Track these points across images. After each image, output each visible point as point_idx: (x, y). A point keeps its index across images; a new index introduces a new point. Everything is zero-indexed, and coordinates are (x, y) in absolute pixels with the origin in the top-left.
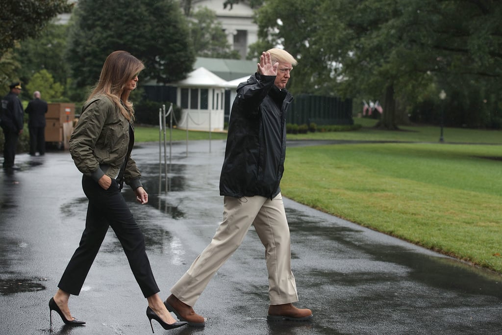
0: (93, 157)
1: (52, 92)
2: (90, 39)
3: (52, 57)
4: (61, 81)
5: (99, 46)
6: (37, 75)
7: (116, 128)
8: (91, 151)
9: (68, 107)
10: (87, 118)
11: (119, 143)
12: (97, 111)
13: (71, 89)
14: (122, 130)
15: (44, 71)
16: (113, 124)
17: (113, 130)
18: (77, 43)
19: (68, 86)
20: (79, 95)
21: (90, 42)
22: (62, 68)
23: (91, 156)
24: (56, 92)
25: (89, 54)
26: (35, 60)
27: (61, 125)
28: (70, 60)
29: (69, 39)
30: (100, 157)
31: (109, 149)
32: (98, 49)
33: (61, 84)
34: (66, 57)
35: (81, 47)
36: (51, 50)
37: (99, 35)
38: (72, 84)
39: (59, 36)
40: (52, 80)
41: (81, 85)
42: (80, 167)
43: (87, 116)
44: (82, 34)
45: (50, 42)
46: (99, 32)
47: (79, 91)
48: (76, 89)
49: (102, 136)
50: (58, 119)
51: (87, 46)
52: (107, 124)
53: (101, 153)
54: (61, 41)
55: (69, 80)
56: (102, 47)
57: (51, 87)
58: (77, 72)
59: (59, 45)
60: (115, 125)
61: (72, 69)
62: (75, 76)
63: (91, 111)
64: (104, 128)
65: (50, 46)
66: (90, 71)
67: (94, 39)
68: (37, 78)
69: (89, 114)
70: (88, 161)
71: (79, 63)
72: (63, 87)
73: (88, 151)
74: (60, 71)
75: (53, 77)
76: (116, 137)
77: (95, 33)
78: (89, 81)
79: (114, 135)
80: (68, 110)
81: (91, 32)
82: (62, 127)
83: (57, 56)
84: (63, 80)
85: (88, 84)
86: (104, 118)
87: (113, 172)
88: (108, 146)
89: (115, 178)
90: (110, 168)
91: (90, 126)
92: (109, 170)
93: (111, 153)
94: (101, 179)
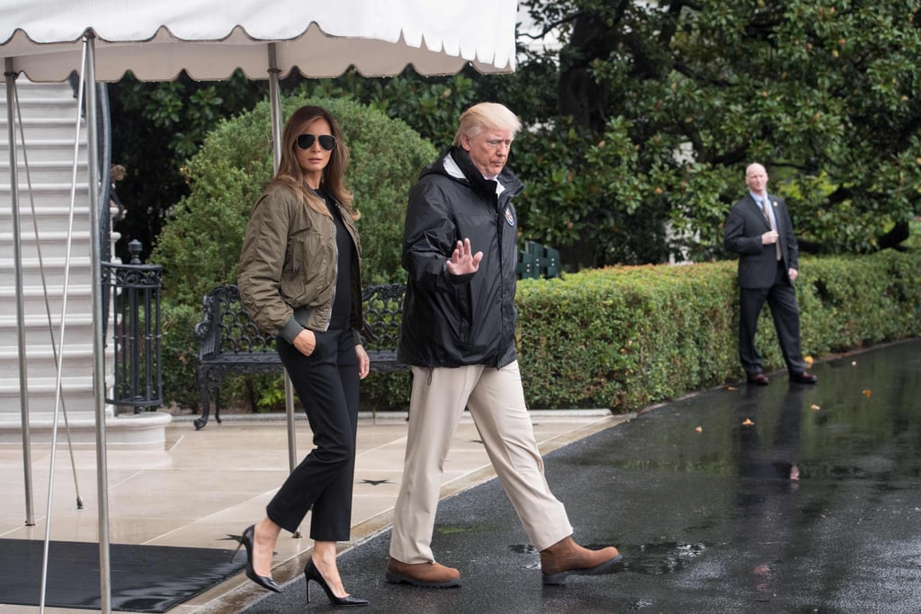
0: (279, 302)
7: (306, 238)
8: (276, 291)
11: (318, 264)
14: (318, 241)
16: (301, 232)
17: (303, 243)
23: (276, 301)
30: (292, 296)
31: (303, 277)
49: (288, 258)
52: (292, 235)
60: (305, 233)
64: (290, 243)
73: (268, 291)
76: (310, 254)
79: (305, 251)
86: (283, 225)
87: (319, 318)
88: (301, 272)
89: (326, 330)
90: (314, 311)
91: (262, 243)
92: (312, 316)
93: (307, 282)
94: (297, 339)
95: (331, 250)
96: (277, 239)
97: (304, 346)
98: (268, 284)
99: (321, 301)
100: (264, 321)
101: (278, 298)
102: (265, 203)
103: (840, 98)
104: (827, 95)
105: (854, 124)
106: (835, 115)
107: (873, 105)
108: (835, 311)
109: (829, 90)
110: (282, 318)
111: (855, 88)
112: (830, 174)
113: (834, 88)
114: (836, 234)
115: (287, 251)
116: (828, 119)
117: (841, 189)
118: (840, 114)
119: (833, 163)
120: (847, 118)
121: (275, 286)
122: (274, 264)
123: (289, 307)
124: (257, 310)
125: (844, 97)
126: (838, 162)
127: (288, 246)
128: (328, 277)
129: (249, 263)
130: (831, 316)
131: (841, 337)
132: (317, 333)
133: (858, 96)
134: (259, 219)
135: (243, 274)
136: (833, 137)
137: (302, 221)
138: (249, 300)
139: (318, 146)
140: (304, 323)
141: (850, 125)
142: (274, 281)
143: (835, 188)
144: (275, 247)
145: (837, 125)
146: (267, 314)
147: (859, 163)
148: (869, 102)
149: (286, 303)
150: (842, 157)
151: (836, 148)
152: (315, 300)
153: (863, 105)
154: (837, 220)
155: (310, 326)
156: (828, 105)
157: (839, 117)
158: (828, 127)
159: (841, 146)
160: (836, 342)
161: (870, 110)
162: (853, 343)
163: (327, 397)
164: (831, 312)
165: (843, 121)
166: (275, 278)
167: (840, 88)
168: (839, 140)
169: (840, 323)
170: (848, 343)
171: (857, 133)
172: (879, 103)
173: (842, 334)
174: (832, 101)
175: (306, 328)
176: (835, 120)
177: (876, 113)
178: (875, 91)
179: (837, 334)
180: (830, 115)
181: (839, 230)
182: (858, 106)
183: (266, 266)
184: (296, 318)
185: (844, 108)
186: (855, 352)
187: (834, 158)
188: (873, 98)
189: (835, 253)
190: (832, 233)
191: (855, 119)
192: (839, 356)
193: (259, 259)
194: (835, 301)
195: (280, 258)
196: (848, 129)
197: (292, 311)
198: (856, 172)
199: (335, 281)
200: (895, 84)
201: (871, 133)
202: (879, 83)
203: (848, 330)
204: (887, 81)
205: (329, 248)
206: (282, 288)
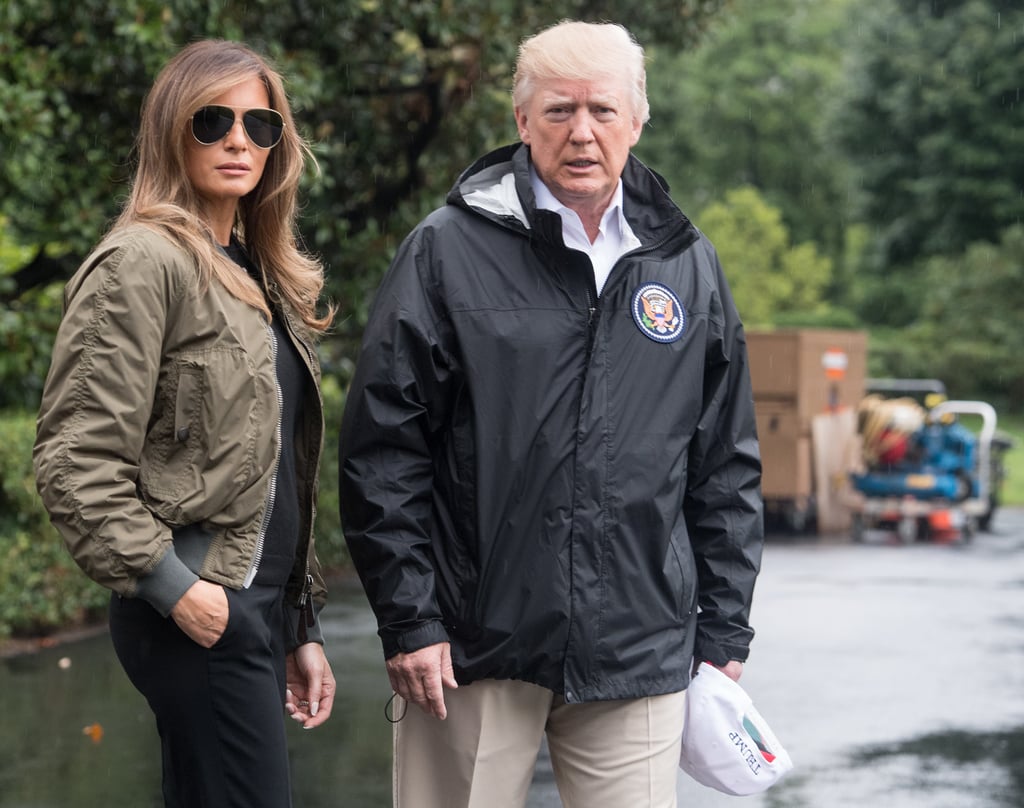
0: (139, 512)
1: (782, 287)
2: (943, 54)
3: (781, 137)
4: (818, 238)
5: (980, 86)
6: (716, 211)
7: (210, 358)
8: (130, 485)
9: (834, 349)
10: (81, 337)
11: (236, 421)
12: (115, 298)
13: (864, 271)
14: (239, 364)
15: (746, 197)
16: (197, 341)
17: (201, 369)
18: (883, 75)
19: (852, 259)
20: (898, 299)
21: (940, 70)
22: (824, 180)
23: (131, 508)
24: (799, 286)
25: (935, 123)
26: (709, 149)
27: (804, 427)
28: (855, 146)
29: (851, 59)
30: (168, 498)
31: (198, 452)
32: (976, 100)
33: (821, 251)
34: (839, 132)
35: (902, 89)
36: (778, 105)
37: (980, 37)
38: (868, 251)
39: (813, 46)
40: (778, 234)
41: (904, 255)
42: (86, 558)
43: (78, 330)
44: (907, 32)
45: (771, 69)
46: (982, 22)
47: (898, 281)
48: (884, 272)
49: (162, 404)
50: (790, 400)
51: (929, 83)
52: (172, 348)
53: (168, 476)
54: (820, 65)
55: (856, 237)
56: (995, 88)
57: (776, 265)
58: (887, 199)
59: (814, 84)
60: (208, 345)
61: (866, 187)
62: (877, 217)
63: (91, 302)
64: (167, 369)
65: (774, 87)
66: (945, 197)
67: (961, 55)
68: (716, 223)
69: (87, 316)
70: (116, 530)
71: (896, 160)
72: (826, 264)
73: (112, 483)
74: (816, 194)
75: (787, 221)
76: (220, 396)
77: (963, 26)
78: (940, 237)
79: (207, 389)
80: (835, 361)
81: (946, 26)
82: (809, 435)
83: (803, 130)
84: (829, 233)
85: (939, 252)
86: (153, 322)
87: (233, 554)
88: (193, 442)
89: (247, 584)
90: (220, 537)
91: (99, 365)
92: (214, 549)
93: (210, 466)
94: (181, 602)
95: (267, 390)
96: (137, 356)
97: (200, 621)
98: (111, 468)
99: (241, 512)
100: (101, 559)
101: (137, 504)
102: (108, 267)
103: (42, 50)
104: (13, 41)
105: (74, 109)
106: (31, 87)
107: (118, 69)
108: (23, 540)
109: (19, 31)
110: (148, 549)
111: (79, 27)
112: (15, 223)
113: (30, 27)
114: (29, 364)
115: (158, 389)
116: (15, 97)
117: (40, 259)
118: (43, 86)
119: (23, 199)
120: (59, 97)
121: (127, 474)
122: (127, 417)
123: (161, 527)
124: (85, 531)
125: (52, 47)
126: (34, 195)
127: (162, 375)
128: (261, 453)
129: (63, 414)
130: (13, 553)
131: (35, 602)
132: (231, 591)
133: (84, 45)
134: (94, 307)
135: (49, 443)
136: (25, 137)
137: (202, 315)
138: (66, 504)
139: (239, 135)
140: (196, 567)
141: (65, 111)
142: (126, 461)
143: (26, 254)
144: (132, 376)
145: (36, 112)
146: (111, 539)
147: (85, 200)
148: (109, 61)
149: (155, 516)
150: (44, 184)
151: (31, 162)
152: (226, 509)
153: (97, 68)
154: (33, 331)
155: (208, 571)
156: (15, 63)
157: (39, 95)
158: (16, 115)
159: (42, 159)
160: (26, 614)
161: (109, 80)
162: (63, 617)
163: (246, 748)
164: (15, 543)
165: (49, 104)
166: (129, 456)
167: (43, 26)
168: (39, 146)
169: (34, 569)
170: (52, 616)
171: (83, 130)
172: (130, 65)
173: (40, 596)
174: (26, 57)
175: (201, 578)
176: (31, 99)
177: (124, 85)
178: (123, 38)
179: (26, 596)
180: (19, 89)
181: (36, 354)
182: (83, 68)
183: (106, 422)
184: (179, 552)
185: (51, 74)
186: (67, 637)
187: (26, 186)
188: (117, 52)
189: (25, 405)
190: (21, 359)
191: (77, 100)
192: (30, 647)
193: (89, 403)
194: (22, 517)
195: (144, 402)
196: (59, 122)
197: (169, 535)
198: (76, 221)
199: (274, 464)
200: (168, 24)
201: (111, 130)
202: (132, 18)
203: (53, 584)
204: (151, 17)
205: (263, 382)
206: (143, 480)
